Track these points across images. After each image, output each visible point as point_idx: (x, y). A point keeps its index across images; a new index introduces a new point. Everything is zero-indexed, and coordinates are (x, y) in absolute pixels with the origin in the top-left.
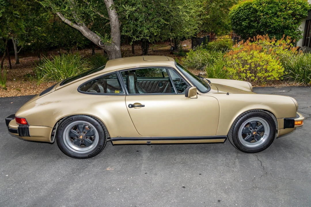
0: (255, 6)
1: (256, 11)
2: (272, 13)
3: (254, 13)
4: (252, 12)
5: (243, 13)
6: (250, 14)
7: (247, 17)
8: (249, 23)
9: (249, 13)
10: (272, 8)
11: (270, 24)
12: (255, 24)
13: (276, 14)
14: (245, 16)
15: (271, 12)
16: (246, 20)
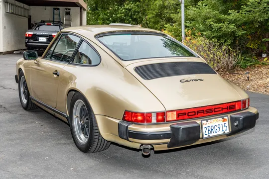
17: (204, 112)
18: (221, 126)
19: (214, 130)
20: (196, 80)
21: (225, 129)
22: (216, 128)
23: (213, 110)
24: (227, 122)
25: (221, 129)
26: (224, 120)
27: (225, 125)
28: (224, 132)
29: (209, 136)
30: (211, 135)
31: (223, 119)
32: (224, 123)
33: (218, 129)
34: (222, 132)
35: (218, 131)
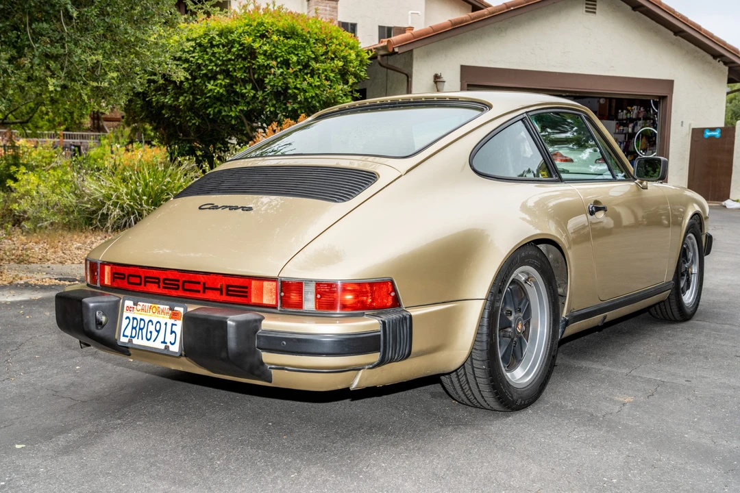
0: (247, 40)
1: (252, 53)
2: (298, 63)
3: (244, 59)
4: (238, 56)
5: (206, 57)
6: (230, 60)
7: (223, 68)
8: (229, 88)
9: (229, 56)
10: (295, 47)
11: (296, 91)
12: (248, 90)
13: (306, 66)
14: (216, 65)
15: (295, 59)
16: (219, 76)
17: (158, 283)
18: (163, 327)
19: (144, 331)
20: (231, 208)
21: (170, 338)
22: (151, 328)
23: (180, 284)
24: (179, 323)
25: (161, 338)
26: (175, 315)
27: (174, 328)
28: (167, 348)
29: (130, 341)
30: (135, 341)
31: (171, 309)
32: (172, 321)
33: (155, 334)
34: (162, 346)
35: (153, 338)
